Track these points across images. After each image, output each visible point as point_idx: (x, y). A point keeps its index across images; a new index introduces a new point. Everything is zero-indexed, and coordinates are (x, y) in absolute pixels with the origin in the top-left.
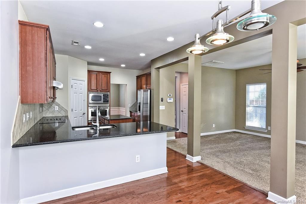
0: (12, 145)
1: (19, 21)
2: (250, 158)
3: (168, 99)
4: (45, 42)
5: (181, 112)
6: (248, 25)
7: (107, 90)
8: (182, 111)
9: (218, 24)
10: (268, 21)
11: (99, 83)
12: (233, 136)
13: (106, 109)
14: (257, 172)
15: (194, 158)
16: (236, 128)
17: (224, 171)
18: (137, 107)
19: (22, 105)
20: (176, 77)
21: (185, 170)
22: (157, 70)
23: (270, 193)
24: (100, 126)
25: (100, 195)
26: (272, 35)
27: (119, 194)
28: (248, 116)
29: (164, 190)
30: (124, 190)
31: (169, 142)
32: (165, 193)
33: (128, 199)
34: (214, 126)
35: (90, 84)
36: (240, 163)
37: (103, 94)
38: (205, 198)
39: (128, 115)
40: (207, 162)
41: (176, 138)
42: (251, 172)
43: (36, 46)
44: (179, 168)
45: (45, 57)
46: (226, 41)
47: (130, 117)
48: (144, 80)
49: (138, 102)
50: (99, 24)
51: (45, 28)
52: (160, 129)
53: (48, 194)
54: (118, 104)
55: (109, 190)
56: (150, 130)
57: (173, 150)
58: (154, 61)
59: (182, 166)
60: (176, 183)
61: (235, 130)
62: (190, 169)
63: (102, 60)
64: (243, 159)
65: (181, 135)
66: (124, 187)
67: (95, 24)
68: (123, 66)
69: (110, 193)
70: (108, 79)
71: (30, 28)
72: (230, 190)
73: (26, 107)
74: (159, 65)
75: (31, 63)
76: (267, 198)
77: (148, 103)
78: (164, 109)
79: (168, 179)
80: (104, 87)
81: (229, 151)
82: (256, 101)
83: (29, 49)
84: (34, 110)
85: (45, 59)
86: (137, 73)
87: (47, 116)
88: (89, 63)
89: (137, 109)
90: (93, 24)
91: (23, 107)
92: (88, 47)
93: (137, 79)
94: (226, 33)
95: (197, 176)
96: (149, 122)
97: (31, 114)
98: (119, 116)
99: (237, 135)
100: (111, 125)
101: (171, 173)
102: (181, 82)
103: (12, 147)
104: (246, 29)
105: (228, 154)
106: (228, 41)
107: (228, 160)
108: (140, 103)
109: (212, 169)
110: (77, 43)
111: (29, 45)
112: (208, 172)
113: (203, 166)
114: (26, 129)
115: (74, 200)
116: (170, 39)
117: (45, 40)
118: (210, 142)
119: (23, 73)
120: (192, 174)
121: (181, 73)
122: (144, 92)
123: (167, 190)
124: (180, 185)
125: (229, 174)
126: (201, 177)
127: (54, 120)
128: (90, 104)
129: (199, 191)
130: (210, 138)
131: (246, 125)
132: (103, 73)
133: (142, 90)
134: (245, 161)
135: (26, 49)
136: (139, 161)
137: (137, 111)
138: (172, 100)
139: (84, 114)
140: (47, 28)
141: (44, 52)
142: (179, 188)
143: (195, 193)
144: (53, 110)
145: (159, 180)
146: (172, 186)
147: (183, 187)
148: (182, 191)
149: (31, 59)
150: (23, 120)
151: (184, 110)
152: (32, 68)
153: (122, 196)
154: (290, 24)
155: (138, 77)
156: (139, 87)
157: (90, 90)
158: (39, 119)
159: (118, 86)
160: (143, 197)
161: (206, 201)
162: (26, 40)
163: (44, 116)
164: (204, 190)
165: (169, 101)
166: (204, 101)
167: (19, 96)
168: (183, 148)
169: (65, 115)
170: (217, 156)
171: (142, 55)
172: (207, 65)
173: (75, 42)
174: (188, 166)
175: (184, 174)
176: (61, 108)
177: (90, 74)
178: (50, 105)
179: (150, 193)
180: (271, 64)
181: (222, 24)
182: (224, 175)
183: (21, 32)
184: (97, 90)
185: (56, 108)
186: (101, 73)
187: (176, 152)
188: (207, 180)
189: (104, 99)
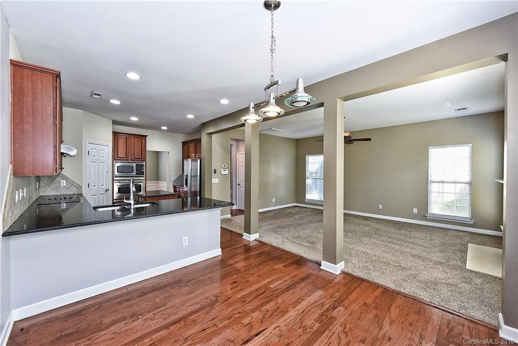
0: (2, 233)
1: (11, 60)
2: (308, 231)
3: (222, 170)
4: (53, 92)
5: (237, 185)
6: (293, 102)
7: (142, 158)
8: (239, 185)
9: (270, 96)
10: (309, 101)
11: (130, 149)
12: (292, 210)
13: (140, 184)
14: (314, 244)
15: (251, 236)
16: (296, 203)
17: (282, 247)
18: (183, 181)
19: (15, 178)
20: (231, 145)
21: (242, 250)
22: (209, 136)
23: (323, 262)
24: (135, 204)
25: (136, 290)
26: (323, 108)
27: (162, 285)
28: (307, 189)
29: (217, 274)
30: (168, 279)
31: (223, 221)
32: (219, 276)
33: (173, 288)
34: (274, 201)
35: (116, 150)
36: (298, 237)
37: (135, 164)
38: (262, 276)
39: (172, 191)
40: (266, 239)
41: (232, 216)
42: (308, 245)
43: (39, 97)
44: (235, 249)
45: (54, 113)
46: (277, 114)
47: (174, 192)
48: (192, 146)
49: (185, 174)
50: (133, 76)
51: (54, 73)
52: (213, 204)
53: (58, 297)
54: (157, 177)
55: (148, 283)
56: (200, 207)
57: (227, 230)
58: (205, 125)
59: (239, 246)
60: (231, 265)
61: (295, 204)
62: (248, 248)
63: (134, 119)
64: (302, 233)
65: (237, 212)
66: (168, 276)
67: (127, 75)
68: (164, 128)
69: (150, 285)
70: (143, 144)
71: (30, 73)
72: (288, 264)
73: (19, 180)
74: (211, 130)
75: (31, 120)
76: (321, 268)
77: (197, 176)
78: (218, 182)
79: (223, 262)
80: (137, 154)
81: (288, 226)
82: (316, 173)
83: (28, 100)
84: (29, 185)
85: (54, 115)
86: (182, 138)
87: (47, 194)
88: (115, 123)
89: (183, 183)
90: (125, 74)
91: (15, 180)
92: (115, 102)
93: (183, 145)
94: (277, 107)
95: (254, 255)
96: (198, 197)
97: (25, 190)
98: (158, 191)
99: (297, 209)
100: (150, 203)
101: (225, 255)
102: (237, 151)
103: (3, 236)
104: (293, 105)
105: (287, 229)
106: (279, 114)
107: (287, 235)
108: (187, 175)
109: (271, 246)
110: (100, 95)
111: (27, 95)
112: (266, 249)
113: (261, 244)
114: (18, 212)
115: (99, 300)
116: (224, 102)
117: (53, 90)
118: (270, 218)
119: (18, 133)
120: (250, 253)
121: (237, 140)
122: (193, 163)
123: (221, 273)
124: (236, 265)
125: (287, 249)
126: (259, 255)
127: (61, 199)
128: (116, 177)
129: (256, 270)
130: (269, 214)
131: (306, 198)
132: (135, 136)
133: (190, 160)
134: (303, 235)
135: (23, 100)
136: (187, 244)
137: (183, 186)
138: (227, 172)
139: (107, 190)
140: (58, 75)
141: (52, 106)
142: (234, 269)
143: (252, 272)
144: (56, 185)
145: (213, 263)
146: (226, 268)
147: (239, 267)
148: (238, 271)
149: (31, 115)
150: (15, 200)
151: (240, 183)
152: (33, 127)
153: (165, 286)
154: (338, 99)
155: (184, 143)
156: (186, 156)
157: (115, 157)
158: (34, 199)
159: (157, 154)
160: (193, 284)
161: (263, 278)
162: (22, 87)
163: (42, 194)
164: (261, 267)
165: (223, 172)
166: (263, 173)
167: (11, 165)
168: (240, 227)
169: (77, 193)
170: (276, 232)
171: (190, 116)
172: (266, 132)
173: (95, 94)
174: (245, 245)
175: (240, 253)
176: (71, 183)
177: (116, 137)
178: (52, 178)
179: (201, 278)
180: (323, 136)
181: (274, 96)
182: (283, 251)
183: (14, 76)
184: (126, 159)
185: (63, 182)
186: (132, 136)
187: (231, 231)
188: (264, 257)
189: (137, 170)
